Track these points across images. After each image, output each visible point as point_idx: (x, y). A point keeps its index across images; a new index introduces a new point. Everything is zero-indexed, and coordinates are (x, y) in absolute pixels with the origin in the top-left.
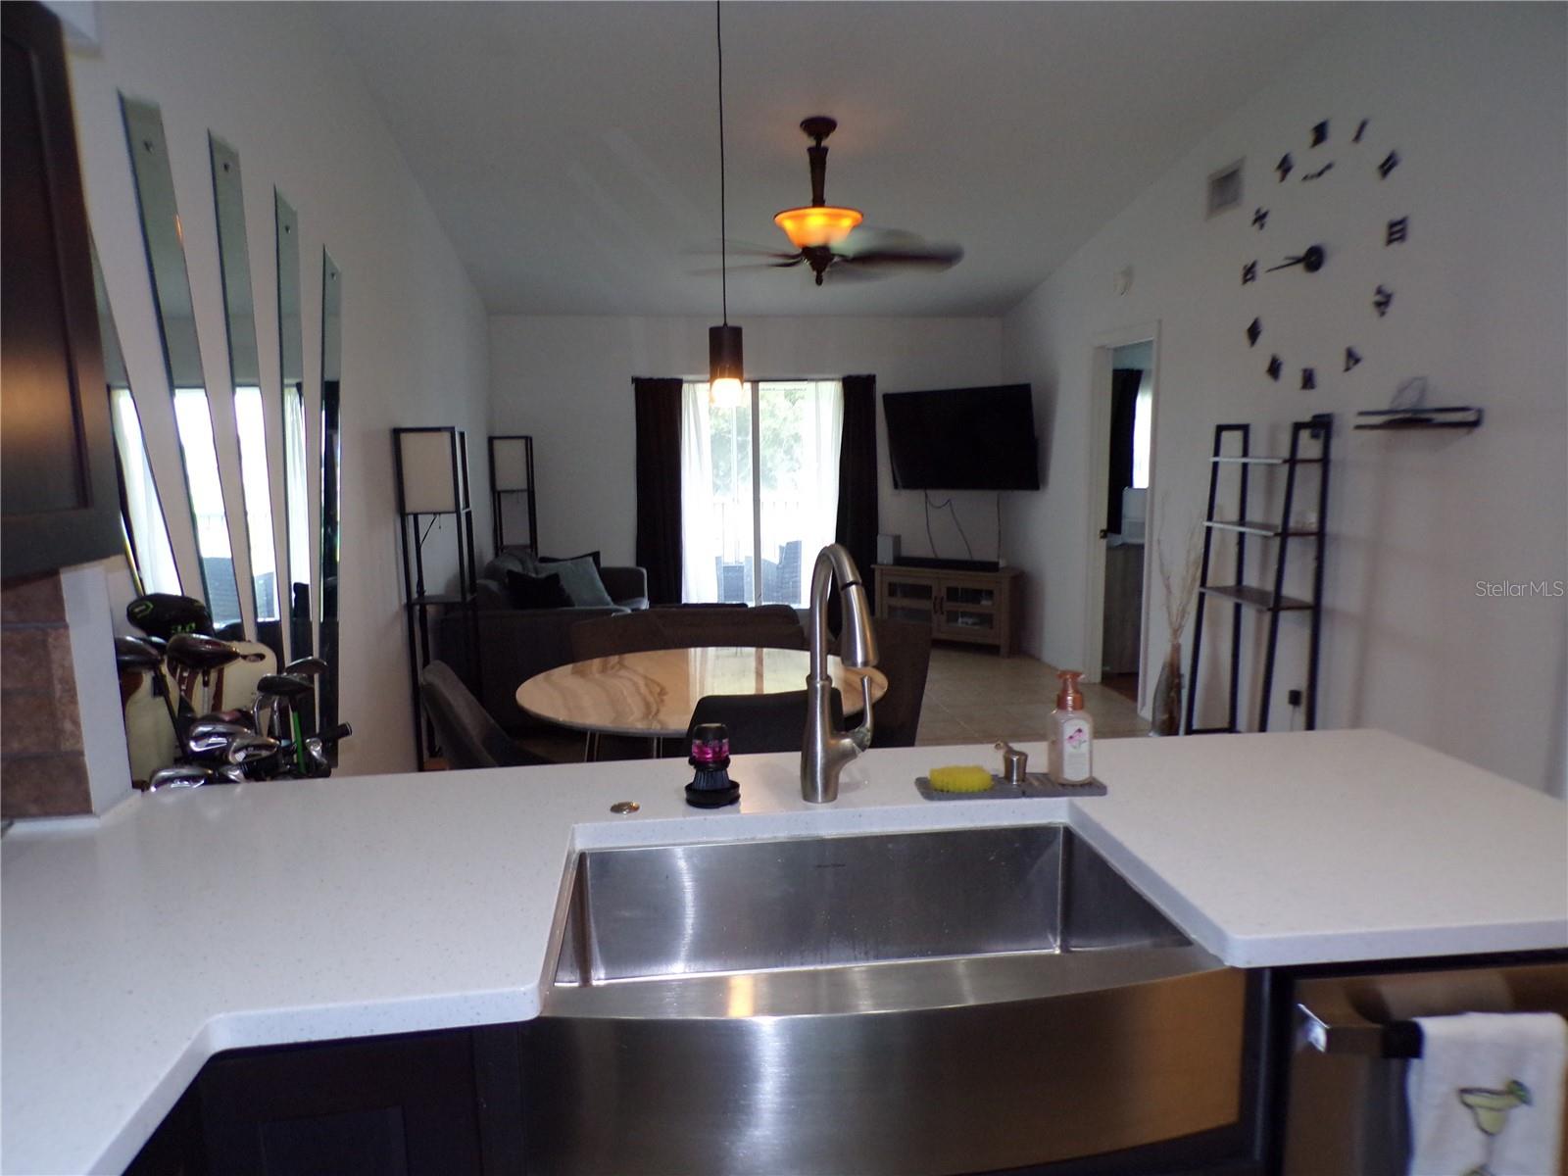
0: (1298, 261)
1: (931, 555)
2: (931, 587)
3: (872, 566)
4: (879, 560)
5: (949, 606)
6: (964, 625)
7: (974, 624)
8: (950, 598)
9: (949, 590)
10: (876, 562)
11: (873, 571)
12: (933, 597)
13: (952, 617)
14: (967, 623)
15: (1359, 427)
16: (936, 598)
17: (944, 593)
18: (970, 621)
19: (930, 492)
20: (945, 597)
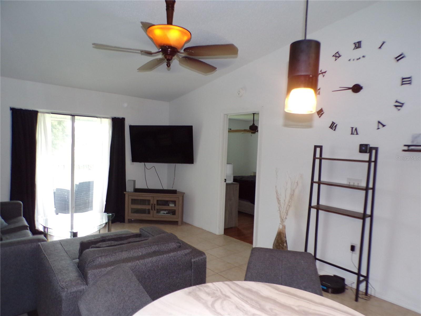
0: (349, 88)
1: (146, 188)
2: (150, 200)
3: (125, 193)
4: (127, 190)
5: (157, 207)
6: (163, 214)
7: (167, 213)
8: (158, 204)
9: (157, 201)
10: (125, 191)
11: (125, 195)
12: (151, 204)
13: (158, 211)
14: (164, 213)
15: (404, 151)
16: (152, 204)
17: (155, 203)
18: (165, 212)
19: (146, 164)
20: (156, 204)
